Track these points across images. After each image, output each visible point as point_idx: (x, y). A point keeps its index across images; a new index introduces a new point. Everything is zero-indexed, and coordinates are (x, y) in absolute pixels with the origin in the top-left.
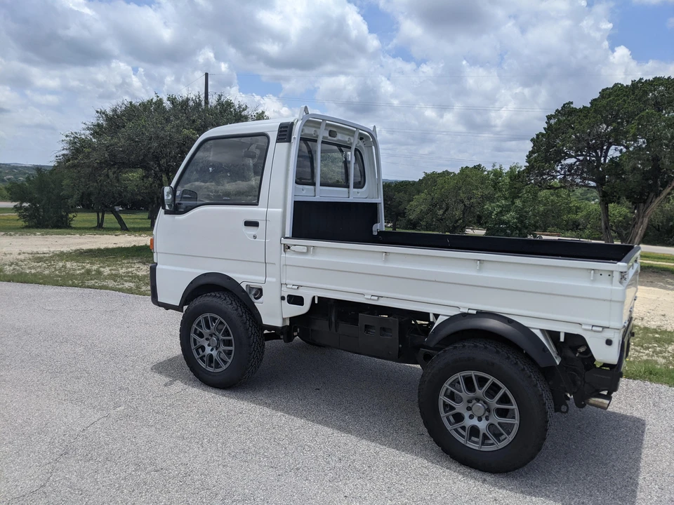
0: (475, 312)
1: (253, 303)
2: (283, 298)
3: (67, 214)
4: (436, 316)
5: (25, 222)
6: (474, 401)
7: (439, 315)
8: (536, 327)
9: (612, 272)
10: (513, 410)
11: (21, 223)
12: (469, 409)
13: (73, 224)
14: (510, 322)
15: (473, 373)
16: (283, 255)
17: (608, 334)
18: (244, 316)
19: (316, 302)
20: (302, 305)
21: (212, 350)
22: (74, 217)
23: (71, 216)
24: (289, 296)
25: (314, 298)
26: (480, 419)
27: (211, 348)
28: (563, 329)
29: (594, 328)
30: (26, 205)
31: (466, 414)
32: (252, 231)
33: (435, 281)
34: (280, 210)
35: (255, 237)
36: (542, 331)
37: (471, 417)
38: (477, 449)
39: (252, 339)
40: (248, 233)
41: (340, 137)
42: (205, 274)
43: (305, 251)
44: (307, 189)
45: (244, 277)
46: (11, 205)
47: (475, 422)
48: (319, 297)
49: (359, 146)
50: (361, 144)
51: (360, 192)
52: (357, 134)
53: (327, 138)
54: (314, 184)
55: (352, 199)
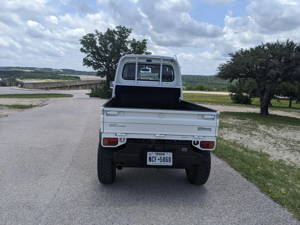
3: (250, 98)
5: (233, 101)
11: (231, 101)
13: (253, 103)
22: (253, 100)
23: (252, 99)
30: (234, 94)
41: (153, 62)
44: (130, 81)
46: (228, 94)
49: (170, 64)
50: (170, 63)
51: (169, 83)
52: (162, 60)
53: (145, 63)
54: (135, 80)
55: (160, 86)
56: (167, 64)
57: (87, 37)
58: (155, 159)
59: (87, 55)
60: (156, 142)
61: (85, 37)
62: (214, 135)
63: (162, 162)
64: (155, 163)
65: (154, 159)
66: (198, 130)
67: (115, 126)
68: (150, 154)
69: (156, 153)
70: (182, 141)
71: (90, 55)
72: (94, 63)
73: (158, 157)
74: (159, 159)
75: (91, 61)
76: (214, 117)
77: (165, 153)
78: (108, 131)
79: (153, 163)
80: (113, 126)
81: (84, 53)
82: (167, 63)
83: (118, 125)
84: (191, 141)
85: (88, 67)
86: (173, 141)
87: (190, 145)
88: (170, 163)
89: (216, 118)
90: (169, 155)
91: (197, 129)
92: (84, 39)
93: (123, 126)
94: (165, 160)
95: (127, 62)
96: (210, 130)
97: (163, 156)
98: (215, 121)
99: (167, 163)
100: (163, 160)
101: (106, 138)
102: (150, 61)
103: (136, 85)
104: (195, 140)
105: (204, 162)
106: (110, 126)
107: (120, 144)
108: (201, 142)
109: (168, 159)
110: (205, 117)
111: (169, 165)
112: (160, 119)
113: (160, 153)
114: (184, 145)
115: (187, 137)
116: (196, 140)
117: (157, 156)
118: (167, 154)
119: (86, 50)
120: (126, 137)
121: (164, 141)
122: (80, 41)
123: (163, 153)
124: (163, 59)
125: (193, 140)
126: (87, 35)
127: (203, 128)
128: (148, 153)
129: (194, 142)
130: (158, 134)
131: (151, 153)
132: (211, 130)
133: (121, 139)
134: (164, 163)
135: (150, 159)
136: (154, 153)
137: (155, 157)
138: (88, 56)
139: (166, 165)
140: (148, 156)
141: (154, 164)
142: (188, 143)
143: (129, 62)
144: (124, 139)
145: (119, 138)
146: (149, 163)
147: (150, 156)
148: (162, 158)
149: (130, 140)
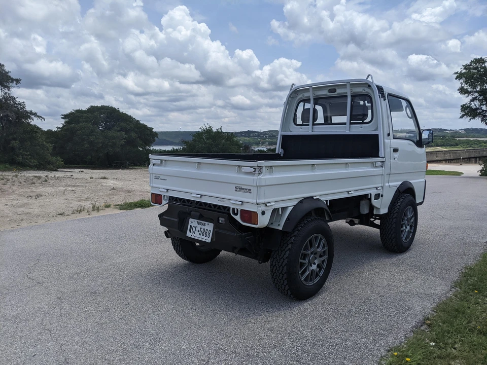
49: (367, 92)
50: (367, 90)
51: (364, 126)
52: (348, 86)
53: (326, 95)
54: (308, 125)
55: (347, 132)
56: (361, 92)
57: (471, 65)
58: (196, 230)
59: (470, 97)
61: (466, 67)
62: (255, 201)
63: (201, 236)
64: (194, 235)
65: (194, 229)
66: (236, 191)
67: (159, 179)
68: (192, 222)
69: (198, 222)
70: (219, 207)
71: (476, 97)
72: (483, 111)
73: (199, 227)
74: (198, 231)
75: (477, 109)
76: (254, 170)
77: (207, 223)
78: (154, 185)
79: (193, 234)
80: (157, 179)
81: (467, 95)
82: (359, 90)
83: (162, 177)
84: (229, 208)
85: (470, 119)
86: (209, 205)
87: (227, 213)
88: (207, 238)
89: (257, 172)
90: (210, 227)
91: (234, 188)
92: (465, 71)
93: (165, 180)
94: (204, 232)
95: (301, 98)
96: (249, 191)
97: (203, 227)
98: (255, 177)
99: (205, 238)
100: (202, 232)
101: (154, 194)
102: (335, 91)
103: (310, 133)
104: (234, 207)
105: (278, 254)
106: (155, 178)
107: (164, 203)
108: (241, 210)
109: (208, 232)
110: (244, 169)
111: (207, 241)
113: (201, 222)
114: (221, 212)
115: (224, 201)
116: (236, 207)
117: (197, 226)
119: (470, 90)
120: (168, 195)
121: (201, 204)
122: (456, 75)
123: (204, 222)
124: (351, 84)
125: (232, 207)
126: (472, 61)
128: (191, 220)
129: (233, 209)
130: (194, 193)
131: (193, 220)
132: (250, 193)
133: (164, 196)
134: (203, 237)
135: (190, 229)
136: (196, 221)
138: (473, 100)
139: (204, 240)
140: (189, 225)
141: (192, 237)
142: (226, 211)
143: (304, 98)
145: (163, 194)
146: (189, 234)
147: (191, 225)
148: (202, 230)
149: (171, 199)
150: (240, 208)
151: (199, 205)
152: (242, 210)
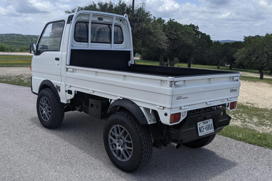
0: (121, 98)
1: (58, 93)
2: (66, 91)
4: (111, 100)
6: (120, 139)
7: (112, 100)
8: (142, 106)
9: (167, 81)
10: (131, 143)
12: (118, 142)
14: (133, 103)
15: (118, 126)
16: (66, 73)
17: (166, 111)
18: (55, 98)
19: (76, 93)
20: (72, 94)
21: (45, 112)
24: (68, 90)
25: (75, 91)
26: (122, 147)
27: (45, 111)
28: (151, 107)
29: (160, 108)
31: (118, 144)
32: (57, 62)
33: (110, 85)
34: (66, 53)
35: (58, 65)
36: (144, 108)
37: (119, 146)
38: (120, 160)
39: (57, 108)
40: (56, 63)
42: (44, 80)
43: (72, 71)
44: (83, 44)
45: (55, 82)
47: (120, 148)
48: (77, 91)
58: (203, 129)
60: (205, 111)
65: (202, 129)
66: (230, 92)
67: (181, 98)
68: (199, 125)
69: (203, 122)
73: (205, 125)
74: (205, 129)
77: (208, 120)
78: (175, 106)
79: (203, 133)
80: (179, 99)
83: (183, 96)
88: (211, 130)
90: (211, 122)
91: (230, 91)
93: (186, 98)
97: (207, 124)
100: (208, 128)
101: (173, 114)
104: (228, 102)
106: (177, 99)
107: (182, 118)
109: (211, 126)
111: (212, 132)
112: (209, 85)
113: (205, 121)
115: (224, 101)
118: (209, 121)
120: (186, 110)
121: (211, 108)
123: (207, 121)
125: (226, 103)
127: (233, 90)
128: (198, 123)
130: (209, 102)
131: (200, 123)
132: (236, 91)
134: (209, 131)
135: (200, 130)
136: (202, 122)
137: (203, 126)
140: (198, 127)
144: (185, 112)
145: (182, 112)
146: (200, 134)
147: (200, 126)
148: (207, 126)
149: (189, 113)
150: (230, 102)
151: (210, 109)
152: (231, 102)
